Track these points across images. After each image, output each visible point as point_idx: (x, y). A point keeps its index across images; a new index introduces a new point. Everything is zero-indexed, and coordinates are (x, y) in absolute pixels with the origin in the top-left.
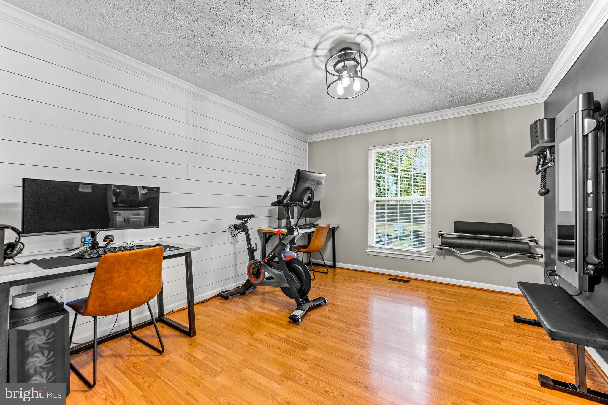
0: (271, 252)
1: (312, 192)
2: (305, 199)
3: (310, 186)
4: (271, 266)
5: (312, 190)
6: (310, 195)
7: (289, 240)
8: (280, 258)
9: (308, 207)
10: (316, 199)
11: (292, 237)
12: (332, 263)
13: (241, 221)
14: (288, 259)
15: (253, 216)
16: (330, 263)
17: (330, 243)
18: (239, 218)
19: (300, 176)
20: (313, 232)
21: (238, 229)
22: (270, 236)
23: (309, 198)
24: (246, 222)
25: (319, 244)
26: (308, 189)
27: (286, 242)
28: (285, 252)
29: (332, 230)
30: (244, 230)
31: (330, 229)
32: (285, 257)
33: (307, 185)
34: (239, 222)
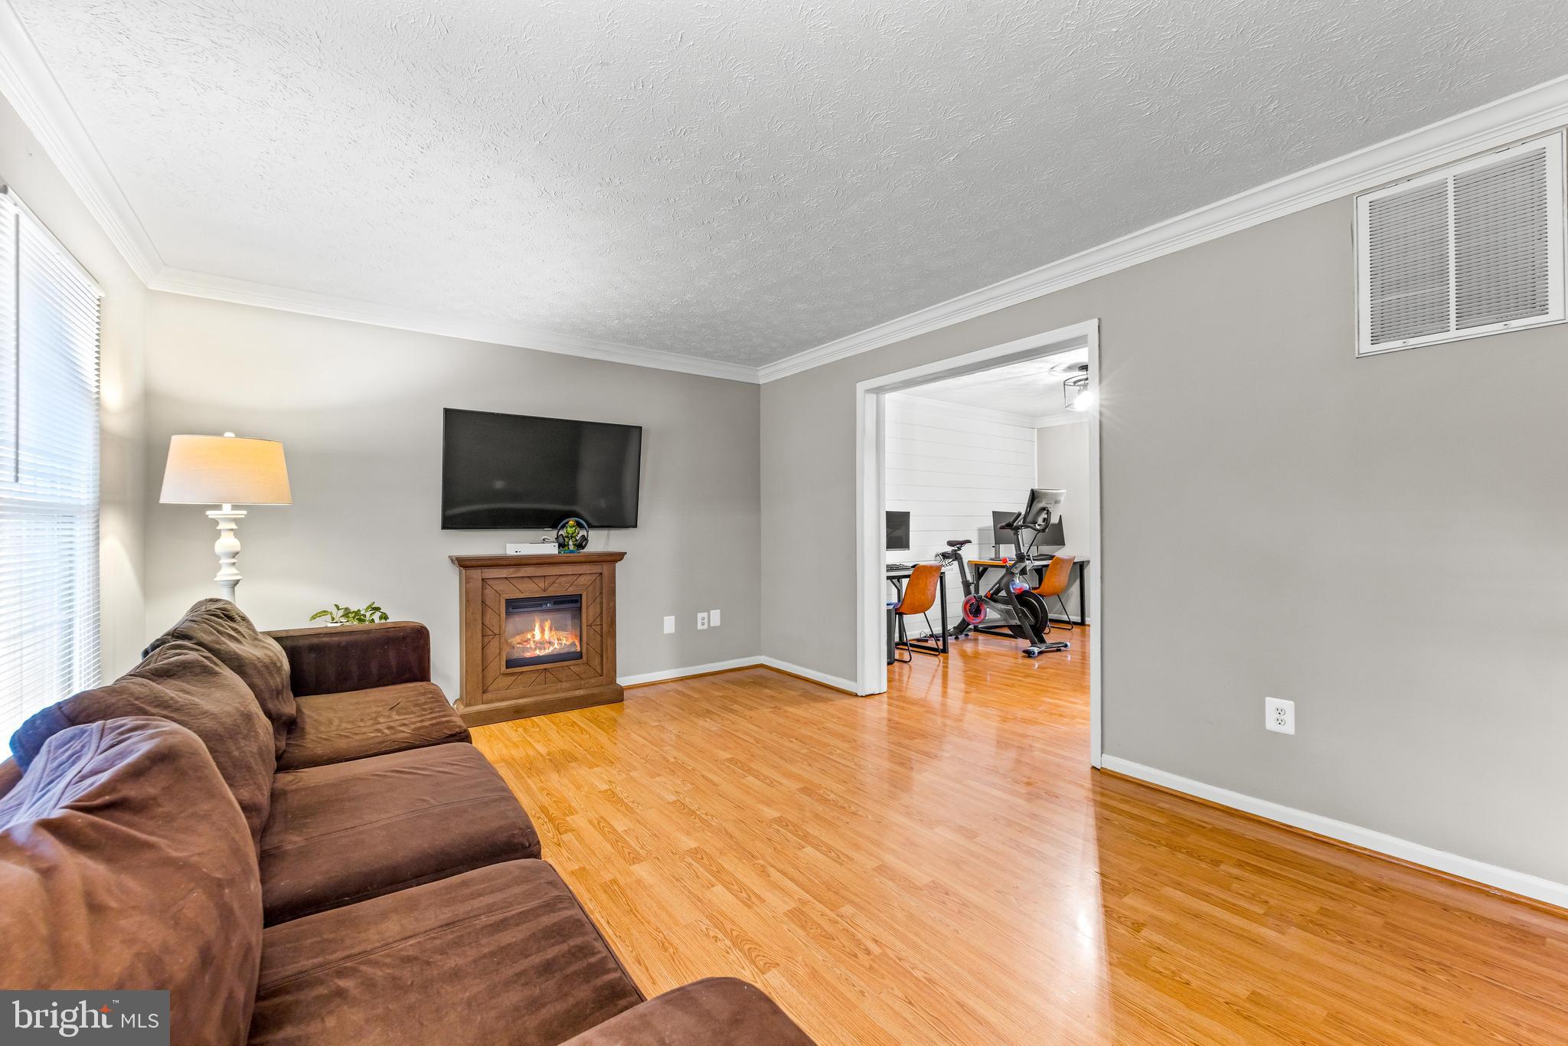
0: (996, 584)
1: (1048, 513)
2: (1040, 521)
3: (1045, 506)
4: (995, 601)
5: (1048, 510)
6: (1046, 516)
7: (1020, 569)
8: (1008, 592)
9: (1043, 530)
10: (1054, 520)
11: (1023, 565)
12: (1079, 618)
13: (953, 548)
14: (1017, 592)
15: (969, 542)
16: (1078, 619)
17: (1075, 588)
18: (950, 544)
19: (1034, 496)
20: (1047, 566)
21: (948, 558)
22: (985, 570)
23: (1044, 520)
24: (959, 549)
25: (1057, 584)
26: (1044, 509)
27: (1016, 571)
28: (1015, 584)
29: (1078, 566)
30: (956, 559)
31: (1075, 563)
32: (1014, 589)
33: (1042, 505)
34: (949, 549)
